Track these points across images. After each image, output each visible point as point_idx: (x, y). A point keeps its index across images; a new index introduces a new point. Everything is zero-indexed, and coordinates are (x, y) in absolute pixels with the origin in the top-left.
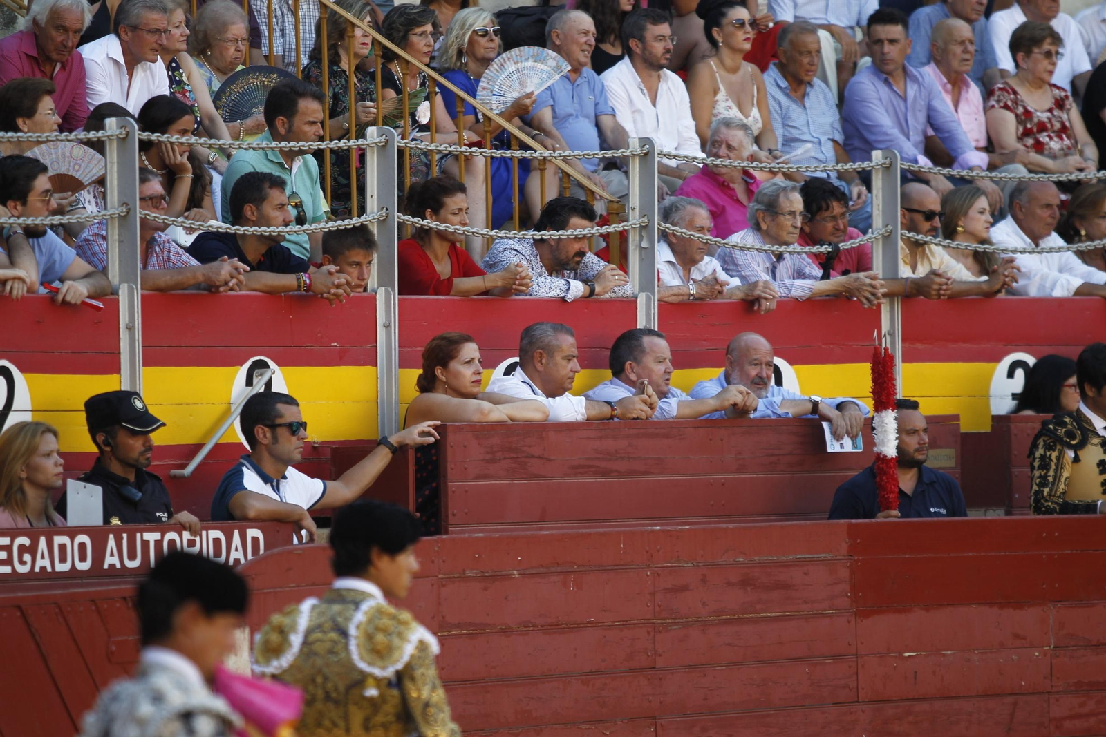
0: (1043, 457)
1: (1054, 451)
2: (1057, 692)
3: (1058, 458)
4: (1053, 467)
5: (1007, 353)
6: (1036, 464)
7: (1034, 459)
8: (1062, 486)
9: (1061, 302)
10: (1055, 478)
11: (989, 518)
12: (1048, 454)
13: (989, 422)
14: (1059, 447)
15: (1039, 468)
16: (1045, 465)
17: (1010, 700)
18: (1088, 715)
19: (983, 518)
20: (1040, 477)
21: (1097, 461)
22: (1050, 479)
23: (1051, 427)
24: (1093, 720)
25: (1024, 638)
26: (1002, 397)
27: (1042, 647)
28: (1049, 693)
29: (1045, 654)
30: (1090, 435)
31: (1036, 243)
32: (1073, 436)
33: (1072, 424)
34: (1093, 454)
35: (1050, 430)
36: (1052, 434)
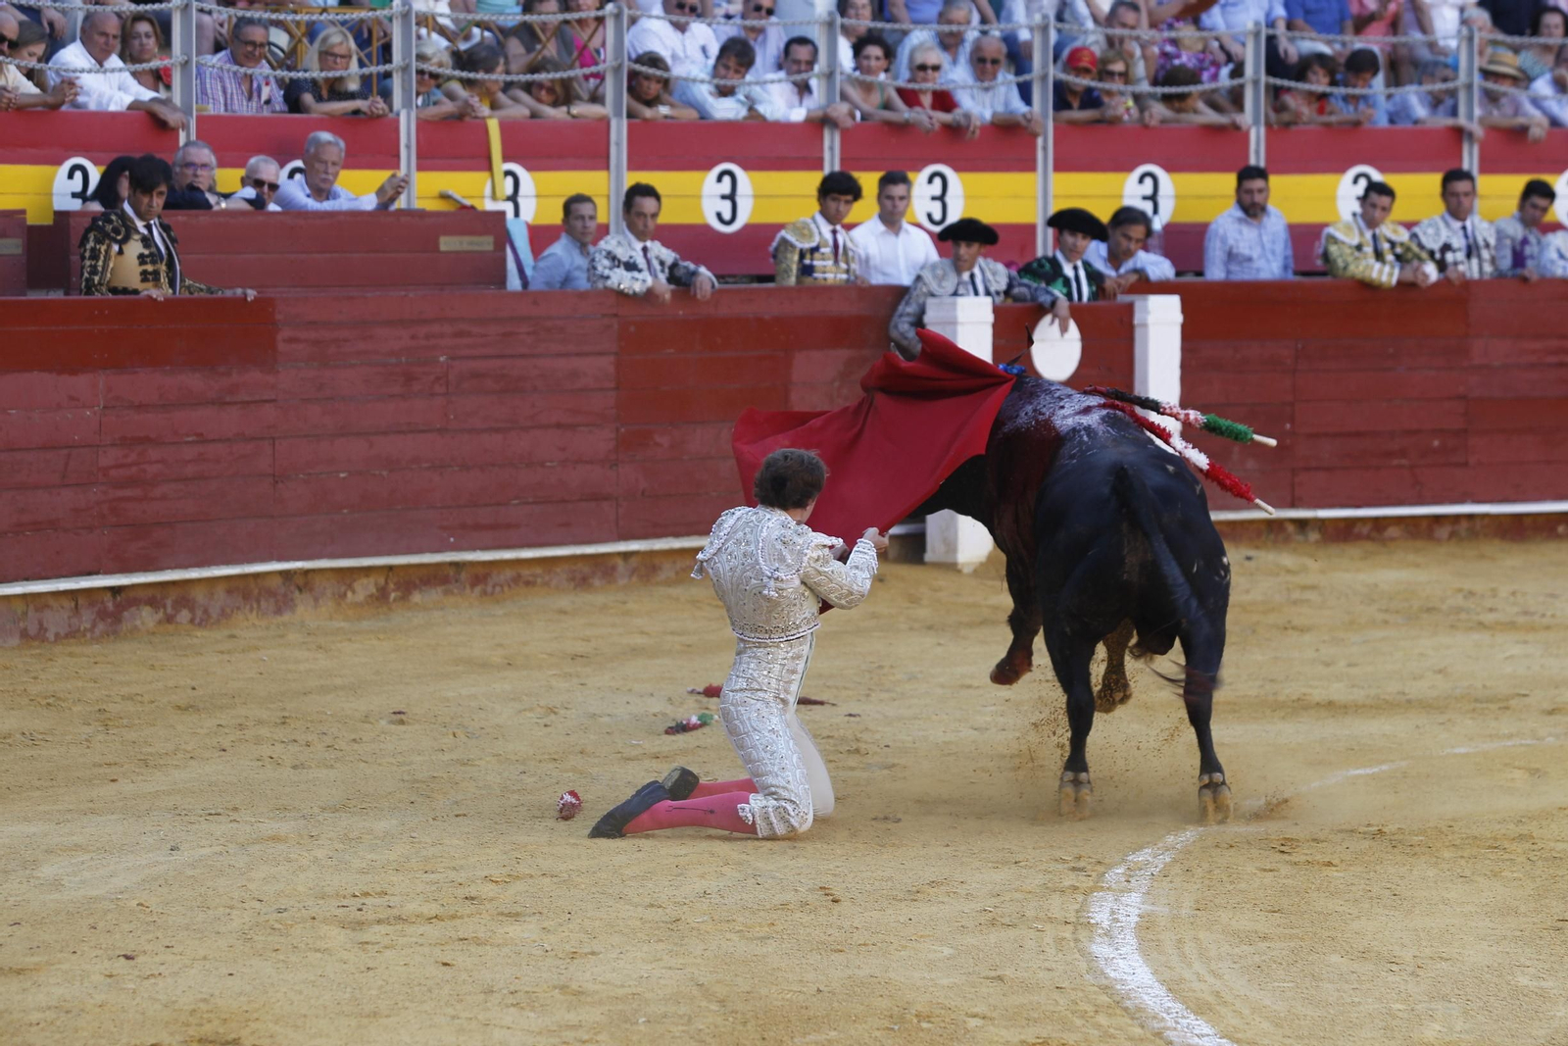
0: (93, 250)
1: (103, 244)
2: (105, 446)
3: (106, 252)
4: (102, 258)
5: (68, 158)
6: (87, 254)
7: (85, 251)
8: (109, 275)
9: (114, 116)
10: (103, 268)
11: (49, 297)
12: (98, 247)
13: (52, 216)
14: (107, 242)
15: (89, 259)
16: (95, 256)
17: (65, 451)
18: (130, 465)
19: (45, 297)
20: (91, 266)
21: (137, 254)
22: (100, 269)
23: (100, 223)
24: (134, 469)
25: (78, 400)
26: (64, 195)
27: (93, 407)
28: (98, 446)
29: (95, 413)
30: (133, 231)
31: (100, 63)
32: (118, 232)
33: (117, 222)
34: (134, 248)
35: (99, 226)
36: (101, 230)
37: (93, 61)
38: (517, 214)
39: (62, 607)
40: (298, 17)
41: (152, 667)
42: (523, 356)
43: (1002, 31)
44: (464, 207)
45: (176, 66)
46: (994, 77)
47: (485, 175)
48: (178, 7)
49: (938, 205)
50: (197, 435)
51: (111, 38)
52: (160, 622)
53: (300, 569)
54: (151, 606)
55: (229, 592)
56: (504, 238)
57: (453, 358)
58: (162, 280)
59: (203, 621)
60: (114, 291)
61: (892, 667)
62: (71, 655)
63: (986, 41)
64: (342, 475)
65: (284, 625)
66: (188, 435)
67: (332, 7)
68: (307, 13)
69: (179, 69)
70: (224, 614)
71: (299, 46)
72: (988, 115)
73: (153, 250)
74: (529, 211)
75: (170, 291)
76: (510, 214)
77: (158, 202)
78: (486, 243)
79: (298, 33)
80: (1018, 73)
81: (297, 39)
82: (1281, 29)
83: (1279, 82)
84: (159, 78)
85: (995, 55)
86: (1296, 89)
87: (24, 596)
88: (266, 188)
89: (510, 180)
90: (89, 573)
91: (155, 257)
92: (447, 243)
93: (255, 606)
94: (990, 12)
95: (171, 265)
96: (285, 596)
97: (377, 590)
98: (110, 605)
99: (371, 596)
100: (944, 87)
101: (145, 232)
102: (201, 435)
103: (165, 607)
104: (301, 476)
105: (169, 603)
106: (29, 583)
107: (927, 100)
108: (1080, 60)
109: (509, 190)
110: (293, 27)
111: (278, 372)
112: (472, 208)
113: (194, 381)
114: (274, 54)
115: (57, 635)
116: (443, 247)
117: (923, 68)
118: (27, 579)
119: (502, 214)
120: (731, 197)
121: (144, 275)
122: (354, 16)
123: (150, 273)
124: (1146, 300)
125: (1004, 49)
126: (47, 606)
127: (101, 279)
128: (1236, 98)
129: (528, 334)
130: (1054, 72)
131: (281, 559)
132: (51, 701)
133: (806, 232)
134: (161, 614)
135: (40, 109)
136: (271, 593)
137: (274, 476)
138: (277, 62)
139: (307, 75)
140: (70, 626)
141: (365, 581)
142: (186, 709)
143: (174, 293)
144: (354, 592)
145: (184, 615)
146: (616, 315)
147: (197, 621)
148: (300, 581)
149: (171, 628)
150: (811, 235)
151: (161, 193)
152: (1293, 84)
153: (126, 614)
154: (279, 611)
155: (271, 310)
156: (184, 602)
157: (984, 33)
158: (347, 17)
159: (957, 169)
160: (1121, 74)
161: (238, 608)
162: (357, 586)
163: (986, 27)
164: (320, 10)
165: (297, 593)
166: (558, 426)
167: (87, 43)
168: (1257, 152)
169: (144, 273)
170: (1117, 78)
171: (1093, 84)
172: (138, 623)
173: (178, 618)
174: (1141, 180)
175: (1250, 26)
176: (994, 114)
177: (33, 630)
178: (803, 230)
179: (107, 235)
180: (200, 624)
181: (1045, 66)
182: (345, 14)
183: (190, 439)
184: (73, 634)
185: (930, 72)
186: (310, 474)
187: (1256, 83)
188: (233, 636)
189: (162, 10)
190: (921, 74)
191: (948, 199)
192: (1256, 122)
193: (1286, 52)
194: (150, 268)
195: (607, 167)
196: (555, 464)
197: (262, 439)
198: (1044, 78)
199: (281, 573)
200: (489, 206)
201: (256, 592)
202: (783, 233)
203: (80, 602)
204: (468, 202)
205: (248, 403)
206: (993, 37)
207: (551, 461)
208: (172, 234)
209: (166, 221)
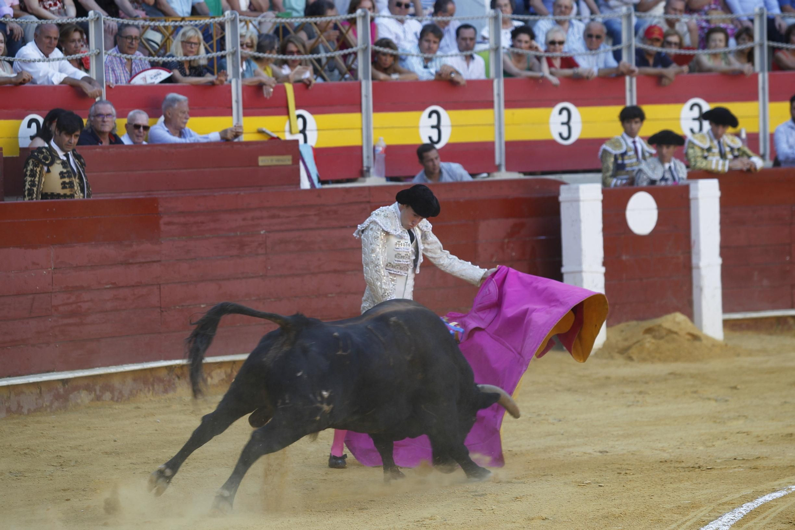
0: (32, 170)
1: (38, 167)
2: (56, 292)
3: (40, 172)
4: (38, 176)
5: (27, 115)
6: (28, 173)
7: (27, 171)
8: (42, 186)
10: (39, 182)
11: (18, 201)
12: (35, 169)
13: (18, 151)
14: (40, 165)
15: (30, 176)
16: (33, 175)
17: (31, 296)
18: (71, 304)
19: (16, 202)
20: (31, 181)
21: (59, 172)
22: (37, 183)
23: (36, 154)
24: (74, 306)
25: (38, 264)
26: (25, 138)
27: (47, 268)
28: (51, 292)
29: (49, 273)
30: (56, 158)
31: (47, 56)
32: (46, 159)
33: (46, 153)
34: (57, 168)
35: (35, 155)
36: (36, 158)
37: (42, 55)
38: (305, 141)
39: (32, 393)
40: (167, 24)
41: (89, 428)
42: (311, 229)
43: (603, 18)
44: (273, 138)
45: (92, 56)
46: (597, 48)
47: (285, 118)
48: (92, 20)
49: (565, 128)
50: (112, 284)
51: (53, 39)
52: (92, 400)
53: (178, 365)
54: (87, 390)
55: (135, 380)
56: (298, 157)
57: (269, 232)
58: (76, 188)
59: (119, 398)
60: (45, 196)
61: (546, 415)
62: (38, 422)
63: (593, 24)
64: (203, 306)
65: (170, 399)
66: (106, 284)
67: (187, 17)
68: (172, 21)
69: (94, 57)
70: (132, 394)
71: (168, 41)
72: (595, 70)
73: (69, 169)
74: (314, 139)
75: (82, 195)
76: (301, 142)
77: (75, 140)
78: (287, 160)
79: (167, 34)
80: (614, 44)
81: (166, 37)
82: (776, 11)
83: (775, 44)
84: (82, 64)
85: (599, 33)
86: (787, 49)
87: (8, 387)
88: (142, 129)
89: (300, 120)
90: (48, 371)
91: (70, 173)
92: (263, 161)
93: (151, 388)
94: (594, 6)
95: (81, 178)
96: (169, 381)
97: (226, 376)
98: (61, 391)
99: (222, 380)
100: (568, 55)
101: (65, 159)
102: (115, 283)
103: (95, 391)
104: (177, 307)
105: (98, 388)
106: (11, 378)
107: (557, 63)
108: (653, 33)
109: (301, 127)
110: (163, 29)
111: (162, 243)
112: (278, 138)
113: (110, 251)
114: (152, 47)
115: (29, 410)
116: (261, 164)
117: (553, 43)
118: (9, 376)
119: (297, 141)
120: (437, 127)
121: (64, 185)
122: (201, 22)
123: (67, 183)
124: (697, 183)
125: (605, 30)
126: (22, 392)
127: (37, 189)
128: (749, 56)
129: (315, 215)
130: (635, 43)
131: (166, 359)
132: (27, 451)
133: (618, 144)
134: (93, 395)
135: (8, 85)
136: (161, 380)
137: (161, 308)
138: (155, 51)
139: (174, 59)
140: (36, 404)
141: (218, 371)
142: (111, 454)
143: (84, 197)
144: (212, 378)
145: (107, 395)
146: (369, 202)
147: (116, 399)
148: (179, 372)
149: (99, 403)
150: (620, 146)
151: (77, 136)
152: (784, 45)
153: (71, 396)
154: (166, 391)
155: (156, 205)
156: (108, 388)
157: (592, 20)
158: (197, 23)
159: (577, 105)
160: (675, 44)
161: (141, 390)
162: (214, 374)
163: (593, 17)
164: (180, 19)
165: (177, 379)
166: (335, 271)
167: (39, 43)
168: (763, 89)
169: (64, 184)
170: (673, 46)
171: (660, 49)
172: (79, 401)
173: (104, 397)
174: (692, 108)
175: (757, 10)
176: (599, 70)
177: (14, 407)
178: (616, 143)
179: (40, 161)
180: (117, 401)
181: (629, 39)
182: (196, 21)
183: (108, 286)
184: (38, 410)
185: (557, 45)
186: (183, 306)
187: (761, 46)
188: (138, 408)
189: (82, 22)
190: (552, 47)
191: (572, 124)
192: (762, 70)
193: (780, 26)
194: (67, 180)
195: (360, 111)
196: (334, 295)
197: (152, 285)
198: (629, 47)
199: (166, 367)
200: (288, 137)
201: (151, 380)
202: (605, 146)
203: (43, 389)
204: (275, 135)
205: (143, 263)
206: (598, 22)
207: (331, 293)
208: (82, 160)
209: (78, 152)
